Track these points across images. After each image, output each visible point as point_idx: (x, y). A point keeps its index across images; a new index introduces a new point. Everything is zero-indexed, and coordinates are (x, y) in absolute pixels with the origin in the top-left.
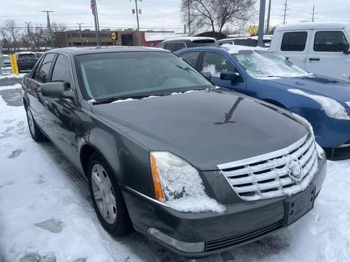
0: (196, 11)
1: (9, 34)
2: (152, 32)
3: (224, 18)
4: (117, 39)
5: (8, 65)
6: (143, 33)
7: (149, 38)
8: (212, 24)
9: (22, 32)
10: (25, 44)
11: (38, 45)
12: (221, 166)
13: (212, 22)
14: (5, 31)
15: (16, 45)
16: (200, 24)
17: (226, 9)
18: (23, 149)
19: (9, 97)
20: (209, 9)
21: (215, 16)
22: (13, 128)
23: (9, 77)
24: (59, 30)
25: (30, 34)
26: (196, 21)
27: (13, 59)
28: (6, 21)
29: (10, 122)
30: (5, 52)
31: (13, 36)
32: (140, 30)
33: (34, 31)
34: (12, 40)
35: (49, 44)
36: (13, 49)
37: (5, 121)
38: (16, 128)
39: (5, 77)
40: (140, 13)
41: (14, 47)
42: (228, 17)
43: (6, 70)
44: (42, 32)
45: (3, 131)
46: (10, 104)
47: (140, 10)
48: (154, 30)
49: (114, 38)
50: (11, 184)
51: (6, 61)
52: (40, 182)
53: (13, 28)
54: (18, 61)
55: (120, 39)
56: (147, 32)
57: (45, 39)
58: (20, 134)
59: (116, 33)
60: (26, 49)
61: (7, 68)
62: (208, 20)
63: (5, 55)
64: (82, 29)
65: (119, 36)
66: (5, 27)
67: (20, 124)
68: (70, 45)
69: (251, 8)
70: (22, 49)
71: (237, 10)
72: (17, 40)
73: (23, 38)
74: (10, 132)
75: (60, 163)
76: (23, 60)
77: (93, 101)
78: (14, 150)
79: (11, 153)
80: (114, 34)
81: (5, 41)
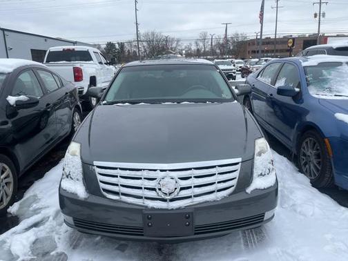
1: (201, 44)
6: (327, 37)
11: (223, 53)
12: (96, 163)
14: (199, 42)
24: (240, 39)
28: (201, 33)
31: (204, 46)
33: (221, 42)
34: (203, 50)
40: (324, 16)
47: (324, 14)
49: (290, 45)
53: (205, 39)
55: (301, 45)
64: (263, 37)
66: (199, 38)
72: (207, 49)
73: (211, 48)
77: (105, 102)
80: (291, 40)
81: (198, 50)
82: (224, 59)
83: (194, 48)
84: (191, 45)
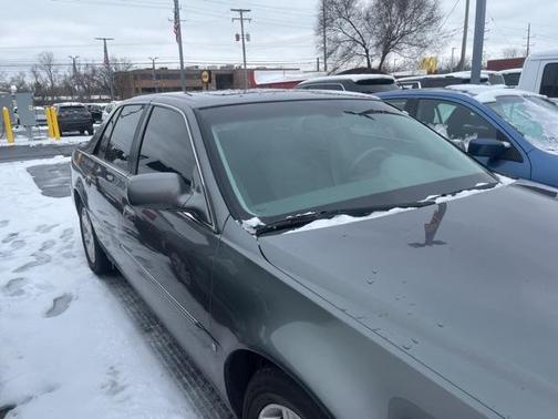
0: (340, 35)
1: (44, 75)
2: (265, 69)
3: (388, 44)
4: (210, 81)
5: (43, 122)
6: (251, 72)
7: (260, 79)
8: (367, 56)
9: (65, 72)
10: (69, 90)
11: (89, 92)
13: (367, 51)
14: (39, 70)
15: (54, 91)
16: (347, 56)
17: (390, 30)
18: (74, 292)
19: (45, 180)
20: (362, 29)
21: (372, 42)
22: (53, 243)
23: (45, 143)
24: (121, 68)
25: (76, 75)
26: (340, 51)
27: (51, 113)
28: (40, 55)
29: (48, 229)
30: (37, 103)
31: (51, 77)
32: (248, 67)
33: (82, 71)
34: (49, 85)
35: (105, 90)
36: (50, 99)
37: (39, 229)
38: (60, 244)
39: (39, 142)
40: (248, 40)
41: (52, 96)
42: (393, 43)
43: (39, 131)
44: (94, 71)
45: (35, 250)
46: (48, 192)
47: (248, 35)
48: (268, 67)
49: (206, 80)
50: (51, 389)
51: (40, 117)
52: (115, 388)
53: (49, 65)
54: (59, 117)
55: (214, 81)
56: (258, 69)
57: (99, 83)
58: (67, 256)
59: (209, 72)
60: (70, 98)
61: (41, 128)
62: (359, 49)
63: (38, 108)
64: (157, 67)
65: (213, 76)
66: (38, 63)
67: (66, 234)
68: (137, 92)
69: (433, 27)
70: (63, 98)
71: (410, 32)
72: (57, 84)
73: (65, 82)
74: (47, 252)
75: (148, 331)
76: (67, 116)
77: (255, 221)
78: (57, 296)
79: (50, 304)
80: (205, 73)
81: (38, 85)
82: (92, 101)
83: (29, 81)
84: (24, 76)
